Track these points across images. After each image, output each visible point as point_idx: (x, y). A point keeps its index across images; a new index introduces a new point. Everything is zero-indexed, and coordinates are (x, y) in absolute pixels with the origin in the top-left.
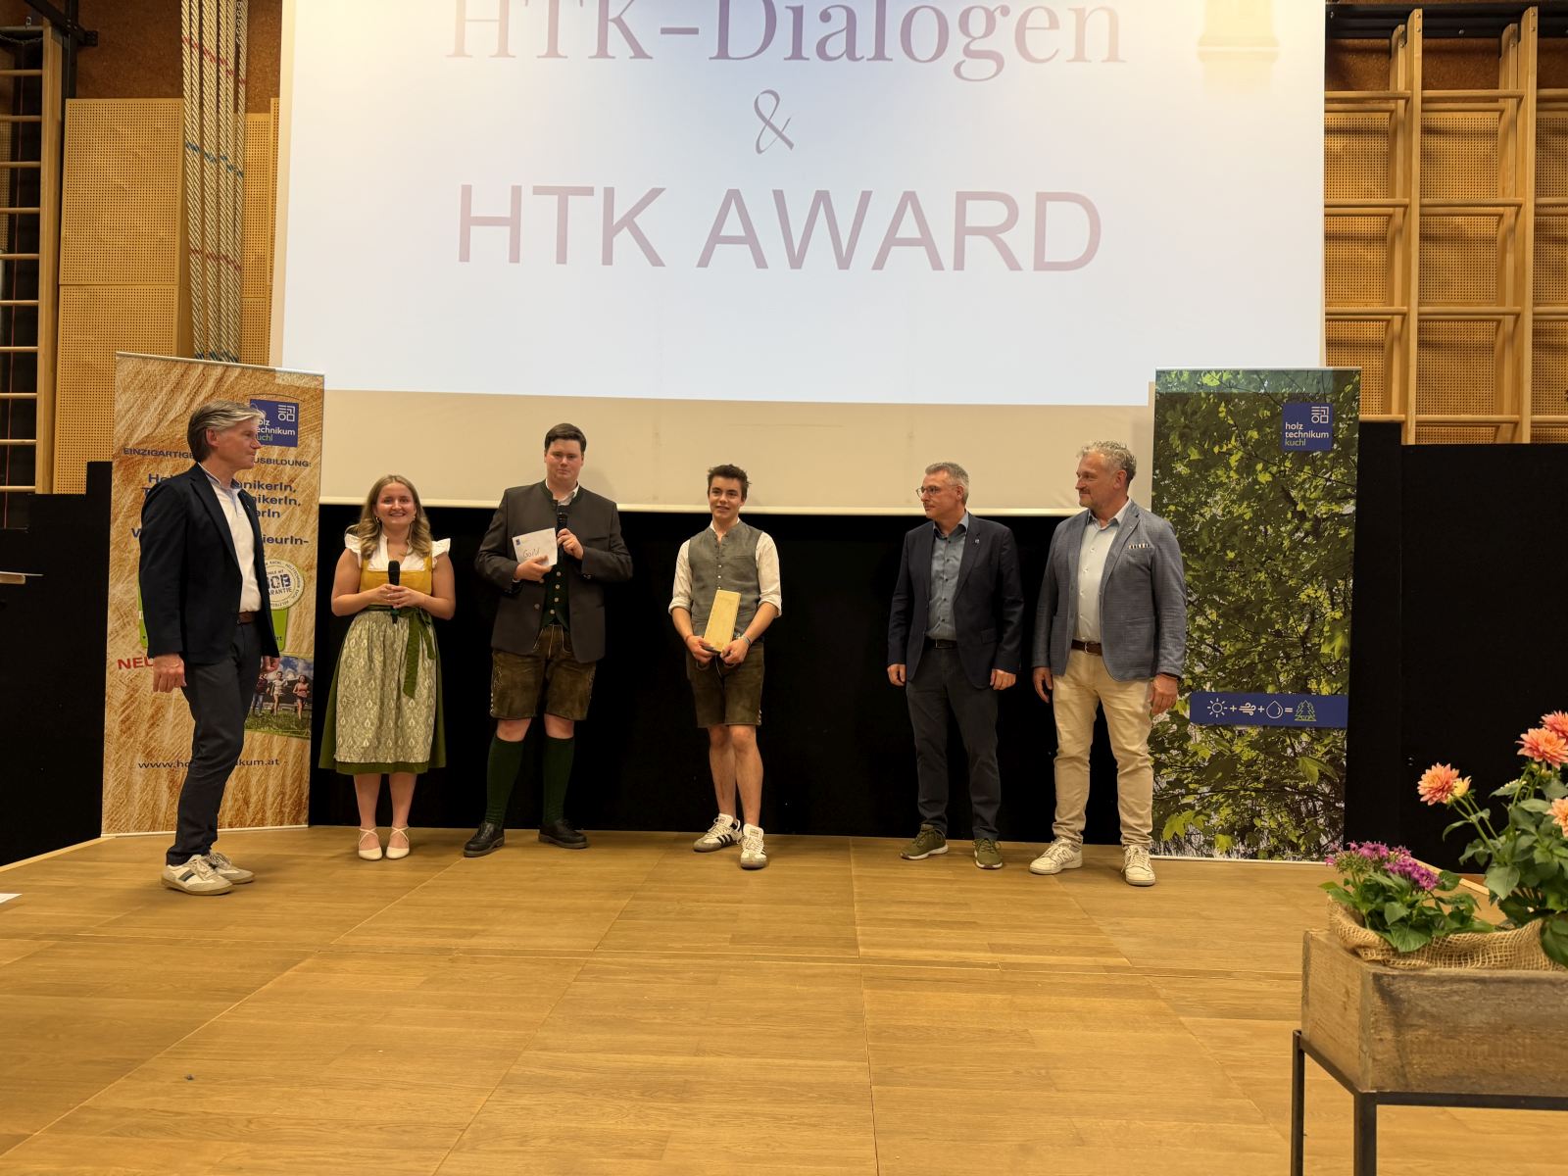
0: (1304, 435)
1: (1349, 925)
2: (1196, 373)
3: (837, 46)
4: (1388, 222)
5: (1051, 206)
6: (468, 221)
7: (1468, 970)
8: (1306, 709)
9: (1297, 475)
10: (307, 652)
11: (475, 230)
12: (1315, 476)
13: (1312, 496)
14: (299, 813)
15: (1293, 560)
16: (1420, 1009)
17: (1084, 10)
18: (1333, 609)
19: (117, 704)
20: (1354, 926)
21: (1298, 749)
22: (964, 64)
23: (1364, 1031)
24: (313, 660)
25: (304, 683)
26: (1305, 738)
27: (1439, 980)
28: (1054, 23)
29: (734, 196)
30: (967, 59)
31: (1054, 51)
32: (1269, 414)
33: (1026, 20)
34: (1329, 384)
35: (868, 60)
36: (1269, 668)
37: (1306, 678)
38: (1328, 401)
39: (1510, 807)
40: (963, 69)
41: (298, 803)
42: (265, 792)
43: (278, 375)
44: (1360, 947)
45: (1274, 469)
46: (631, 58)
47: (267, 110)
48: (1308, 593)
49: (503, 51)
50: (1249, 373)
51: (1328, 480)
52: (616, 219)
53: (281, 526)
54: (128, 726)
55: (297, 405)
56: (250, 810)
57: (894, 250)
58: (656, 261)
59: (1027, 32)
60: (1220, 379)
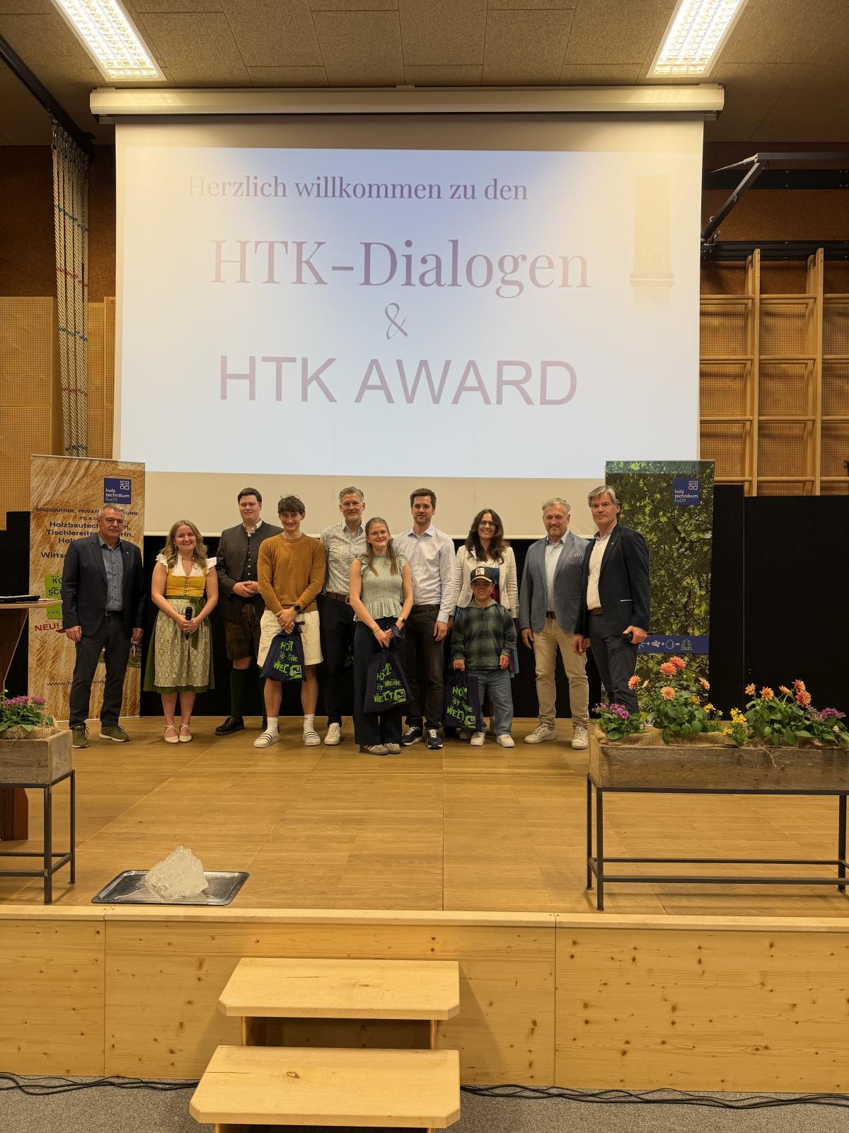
0: (684, 496)
2: (627, 463)
3: (430, 278)
4: (744, 368)
5: (549, 368)
6: (225, 377)
8: (686, 644)
9: (681, 518)
11: (229, 381)
12: (691, 519)
13: (689, 529)
14: (134, 708)
15: (679, 563)
16: (617, 759)
17: (568, 257)
18: (700, 590)
19: (35, 651)
20: (600, 732)
22: (501, 289)
23: (602, 769)
27: (623, 749)
28: (551, 265)
29: (374, 363)
30: (504, 286)
31: (550, 282)
32: (666, 485)
33: (535, 264)
34: (697, 469)
35: (448, 286)
36: (667, 622)
37: (687, 627)
40: (502, 292)
41: (134, 704)
43: (119, 464)
44: (600, 739)
45: (669, 515)
48: (687, 581)
49: (243, 279)
50: (655, 463)
51: (697, 520)
52: (309, 375)
54: (41, 662)
55: (130, 481)
57: (464, 393)
58: (331, 399)
59: (536, 270)
60: (640, 466)
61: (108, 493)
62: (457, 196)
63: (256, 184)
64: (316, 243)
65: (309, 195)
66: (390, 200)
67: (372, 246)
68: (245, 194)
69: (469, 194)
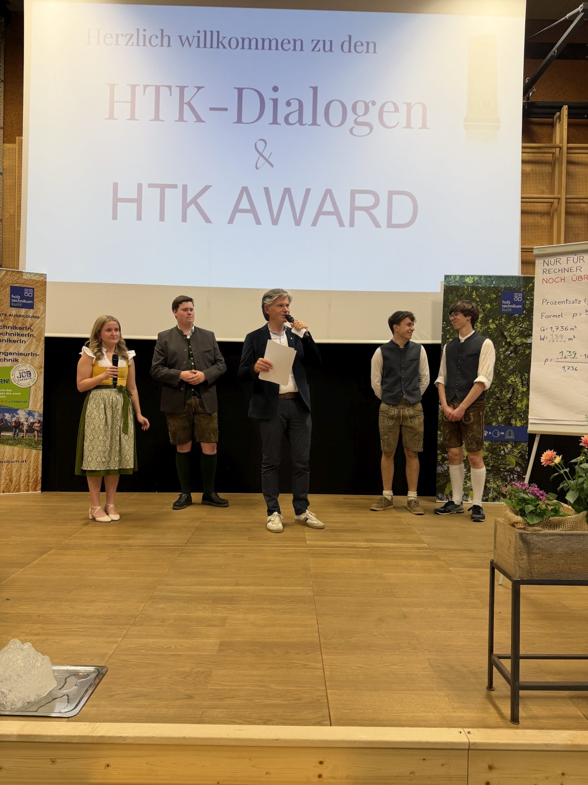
0: (510, 306)
1: (511, 515)
2: (462, 277)
3: (294, 118)
4: (551, 206)
5: (395, 197)
6: (116, 200)
7: (558, 531)
8: (510, 433)
9: (507, 325)
10: (40, 408)
11: (119, 204)
12: (515, 326)
13: (514, 335)
14: (36, 486)
15: (505, 364)
16: (537, 546)
17: (411, 103)
18: (523, 387)
20: (513, 515)
21: (507, 451)
22: (354, 128)
23: (516, 556)
24: (42, 412)
25: (38, 423)
26: (509, 446)
27: (545, 535)
28: (397, 110)
29: (245, 190)
30: (355, 126)
31: (397, 123)
32: (495, 296)
33: (383, 108)
34: (522, 282)
35: (309, 125)
36: (494, 414)
37: (510, 419)
38: (521, 291)
39: (576, 467)
40: (354, 131)
41: (36, 481)
42: (20, 476)
43: (24, 274)
44: (515, 523)
45: (497, 322)
46: (195, 122)
47: (14, 142)
48: (512, 379)
49: (133, 118)
50: (486, 277)
51: (521, 327)
52: (188, 201)
53: (26, 347)
55: (33, 289)
56: (13, 484)
57: (321, 217)
58: (208, 221)
59: (384, 113)
60: (473, 280)
61: (14, 299)
62: (317, 49)
63: (145, 36)
64: (195, 87)
65: (190, 46)
66: (259, 51)
67: (244, 90)
68: (135, 43)
69: (328, 47)
